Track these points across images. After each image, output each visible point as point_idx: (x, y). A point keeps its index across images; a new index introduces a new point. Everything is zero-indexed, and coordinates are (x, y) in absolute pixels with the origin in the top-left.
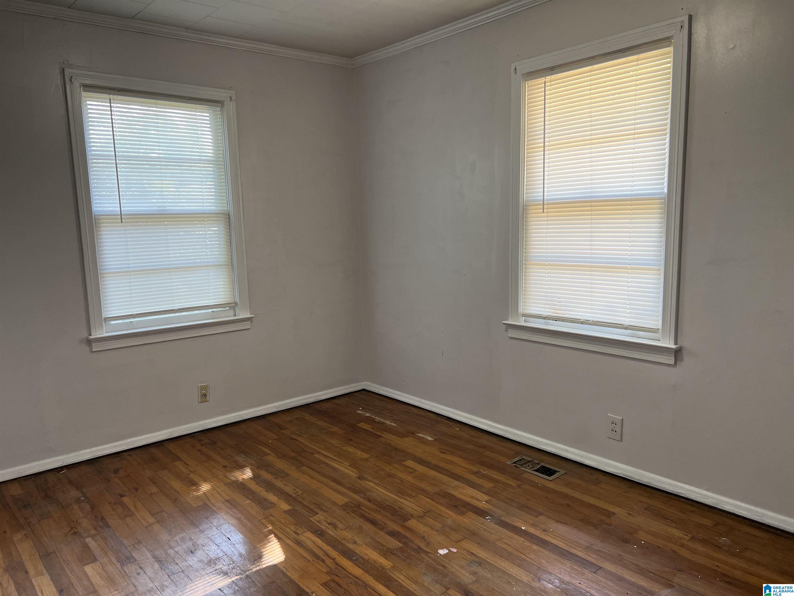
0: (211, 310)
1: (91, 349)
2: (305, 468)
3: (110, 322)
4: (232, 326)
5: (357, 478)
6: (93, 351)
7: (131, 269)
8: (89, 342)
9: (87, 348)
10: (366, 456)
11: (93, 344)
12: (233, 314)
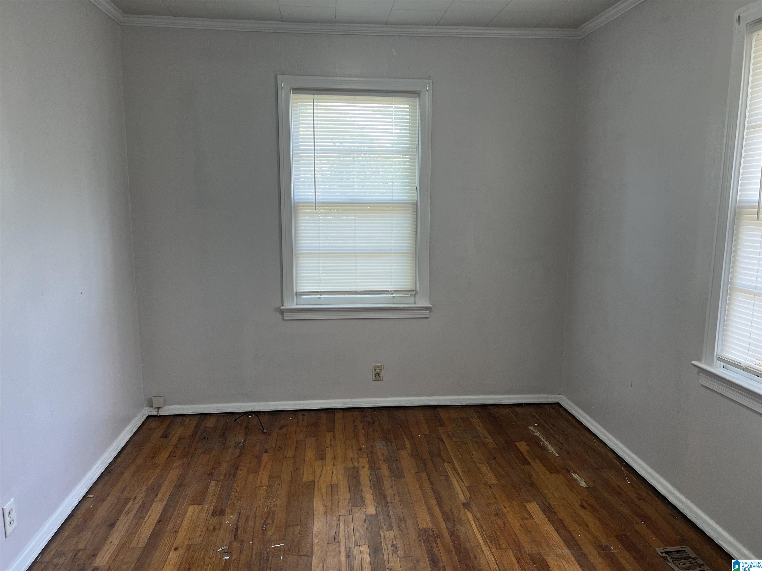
0: (392, 296)
1: (283, 317)
2: (424, 475)
3: (301, 296)
4: (411, 313)
5: (463, 504)
6: (284, 319)
7: (321, 252)
8: (282, 312)
9: (280, 316)
10: (494, 481)
11: (284, 313)
12: (413, 301)
